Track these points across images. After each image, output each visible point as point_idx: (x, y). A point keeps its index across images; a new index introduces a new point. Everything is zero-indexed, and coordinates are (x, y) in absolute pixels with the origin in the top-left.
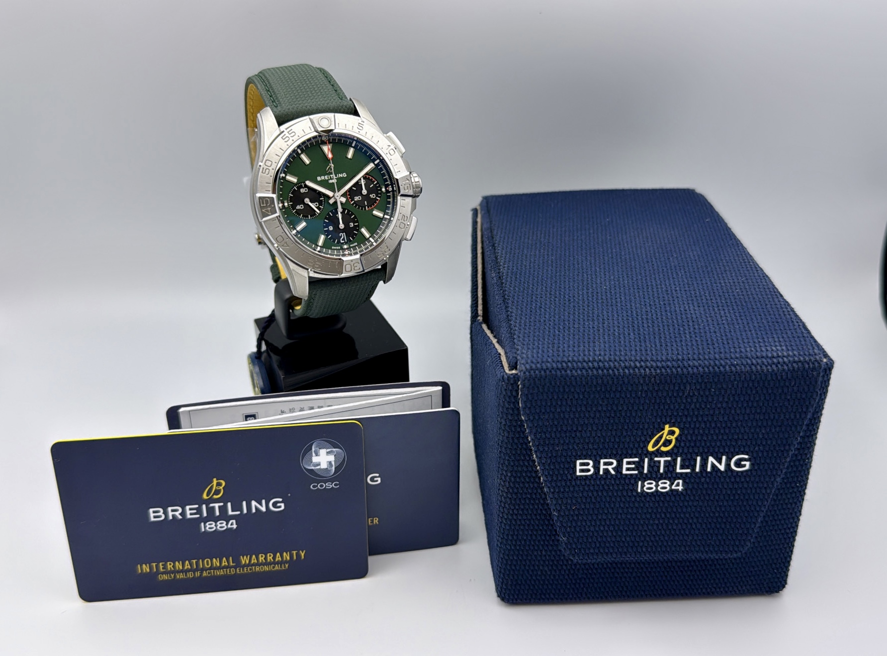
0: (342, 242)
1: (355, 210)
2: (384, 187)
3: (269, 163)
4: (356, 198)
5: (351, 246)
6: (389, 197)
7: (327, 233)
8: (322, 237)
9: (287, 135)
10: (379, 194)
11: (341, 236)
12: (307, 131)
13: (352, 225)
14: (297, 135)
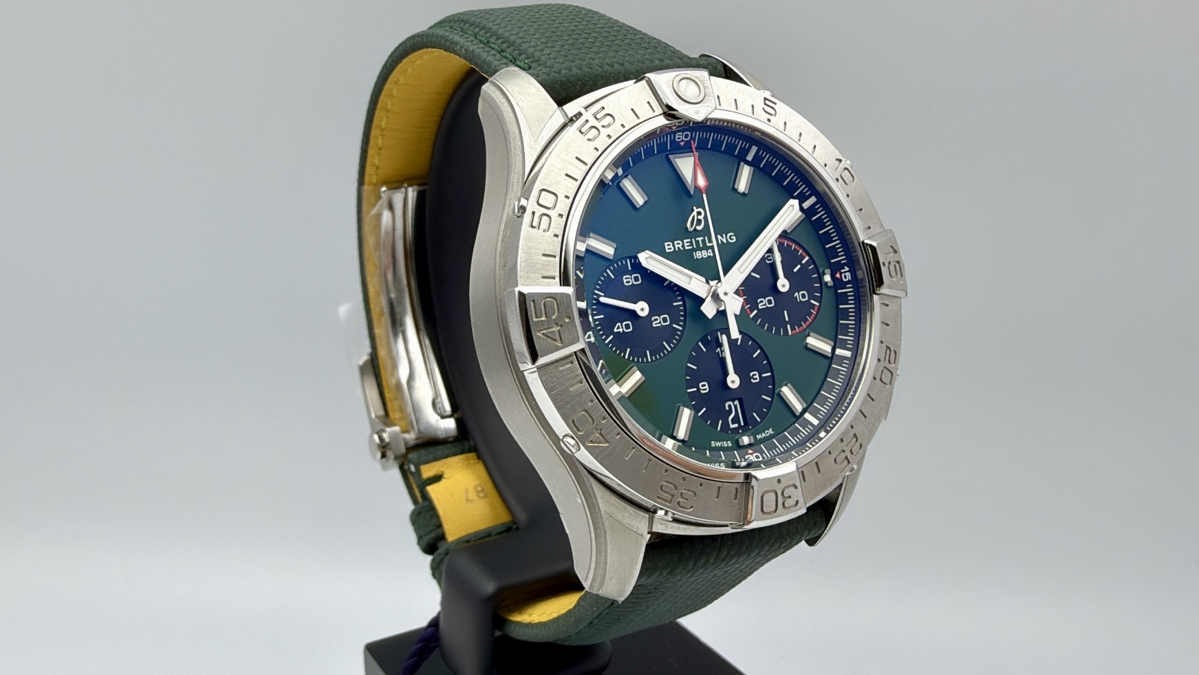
0: (732, 426)
1: (763, 334)
2: (828, 271)
3: (547, 200)
4: (763, 303)
5: (759, 437)
6: (843, 298)
7: (697, 401)
8: (686, 415)
9: (593, 122)
10: (816, 290)
11: (730, 412)
12: (645, 112)
13: (755, 377)
14: (618, 123)
